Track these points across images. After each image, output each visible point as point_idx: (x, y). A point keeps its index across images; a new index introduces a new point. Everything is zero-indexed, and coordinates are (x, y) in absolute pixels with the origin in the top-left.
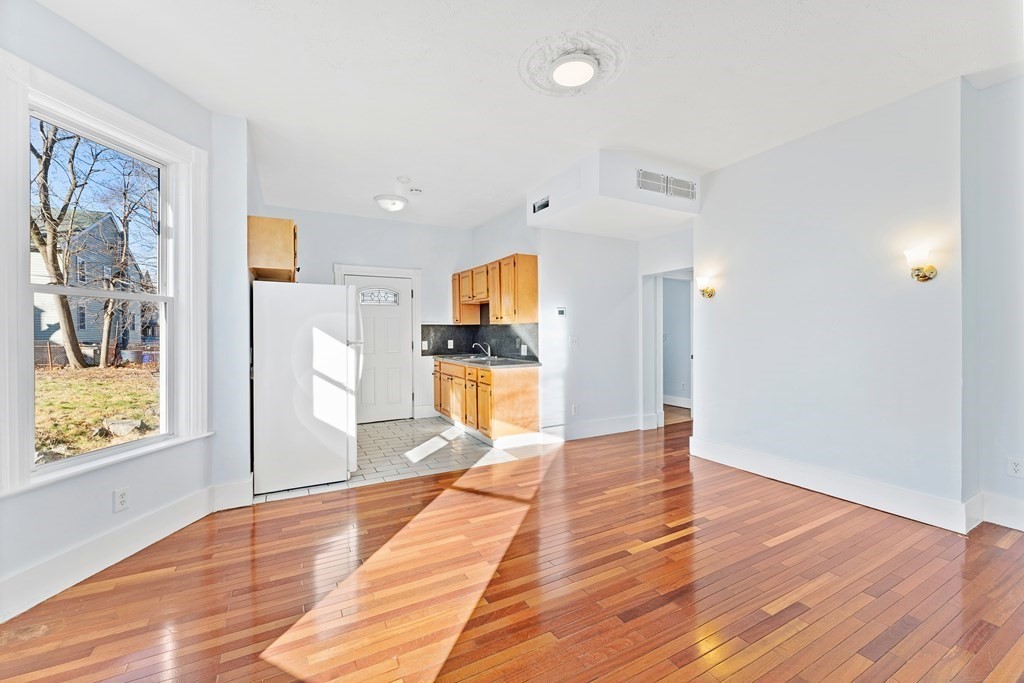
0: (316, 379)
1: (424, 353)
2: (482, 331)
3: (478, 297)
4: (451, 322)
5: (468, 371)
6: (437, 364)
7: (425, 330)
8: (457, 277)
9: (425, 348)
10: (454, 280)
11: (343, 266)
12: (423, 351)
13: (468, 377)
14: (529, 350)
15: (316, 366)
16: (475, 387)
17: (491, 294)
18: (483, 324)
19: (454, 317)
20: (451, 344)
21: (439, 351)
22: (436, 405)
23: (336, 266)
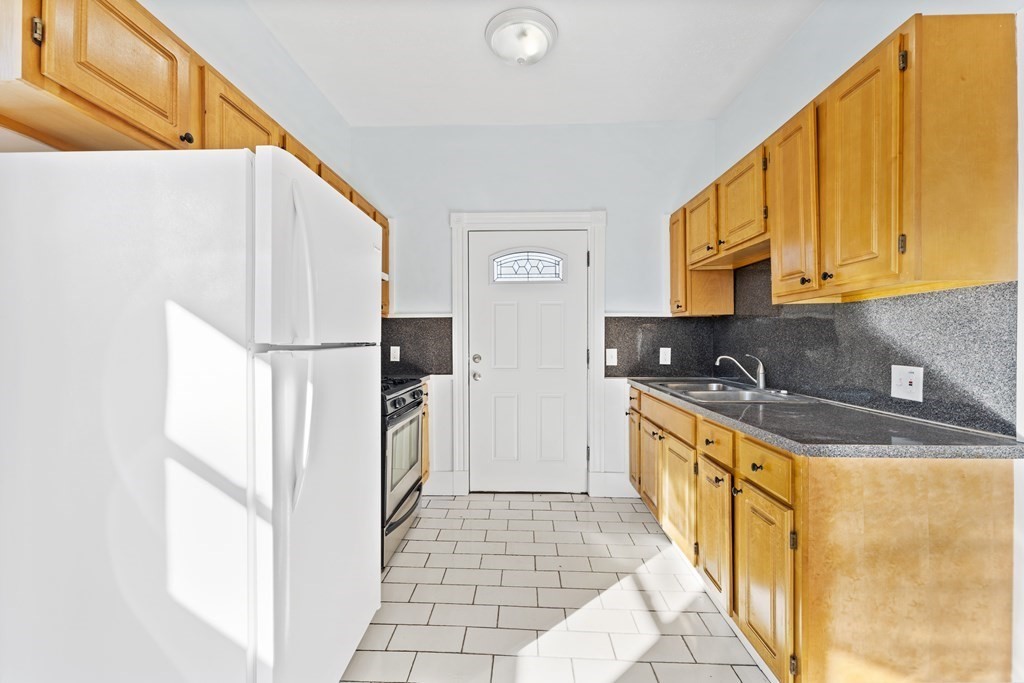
0: (175, 471)
1: (610, 372)
2: (738, 329)
3: (734, 239)
4: (666, 312)
5: (705, 431)
6: (635, 394)
7: (612, 326)
8: (680, 217)
9: (613, 361)
10: (673, 223)
11: (465, 215)
12: (606, 367)
13: (702, 448)
14: (931, 381)
15: (178, 428)
16: (726, 485)
17: (778, 218)
18: (741, 313)
19: (673, 300)
20: (665, 356)
21: (640, 369)
22: (632, 477)
23: (453, 215)
